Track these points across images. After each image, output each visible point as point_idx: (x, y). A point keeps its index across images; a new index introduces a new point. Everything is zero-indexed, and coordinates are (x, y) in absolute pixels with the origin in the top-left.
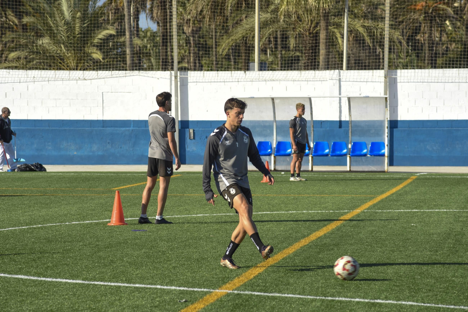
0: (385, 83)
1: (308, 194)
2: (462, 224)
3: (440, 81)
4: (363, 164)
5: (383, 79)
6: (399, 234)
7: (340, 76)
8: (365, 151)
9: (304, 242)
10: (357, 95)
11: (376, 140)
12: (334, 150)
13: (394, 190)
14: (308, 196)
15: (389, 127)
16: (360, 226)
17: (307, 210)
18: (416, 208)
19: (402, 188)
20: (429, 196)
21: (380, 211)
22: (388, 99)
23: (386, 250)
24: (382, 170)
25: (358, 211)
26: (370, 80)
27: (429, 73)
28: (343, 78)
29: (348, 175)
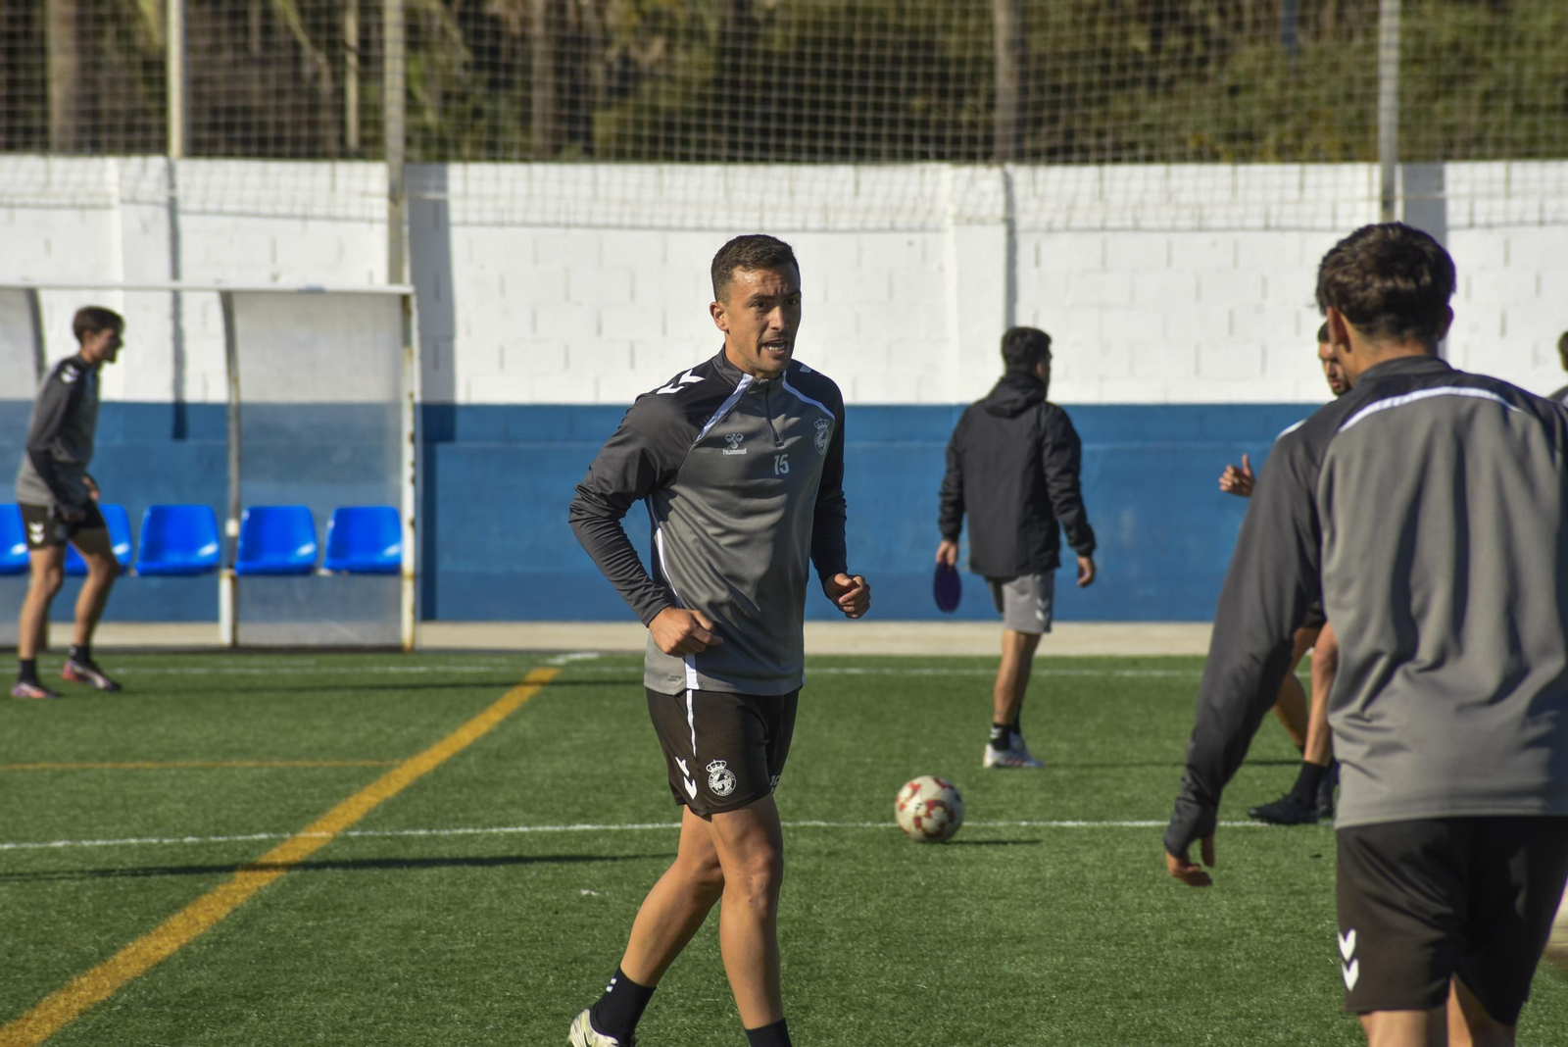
0: (394, 223)
1: (54, 757)
2: (803, 888)
3: (645, 221)
4: (298, 614)
5: (380, 207)
6: (534, 940)
7: (172, 185)
8: (306, 550)
9: (89, 989)
10: (259, 280)
11: (359, 497)
12: (154, 545)
13: (466, 735)
14: (58, 767)
15: (419, 437)
16: (342, 906)
17: (70, 835)
18: (583, 817)
19: (502, 726)
20: (629, 761)
21: (422, 832)
22: (413, 302)
23: (490, 1011)
24: (386, 639)
25: (315, 834)
26: (319, 210)
27: (594, 182)
28: (189, 200)
29: (231, 668)
